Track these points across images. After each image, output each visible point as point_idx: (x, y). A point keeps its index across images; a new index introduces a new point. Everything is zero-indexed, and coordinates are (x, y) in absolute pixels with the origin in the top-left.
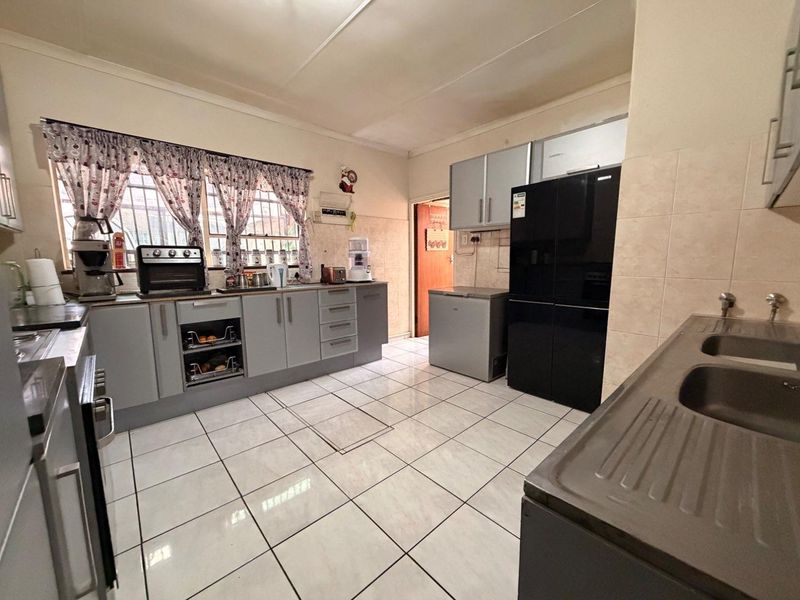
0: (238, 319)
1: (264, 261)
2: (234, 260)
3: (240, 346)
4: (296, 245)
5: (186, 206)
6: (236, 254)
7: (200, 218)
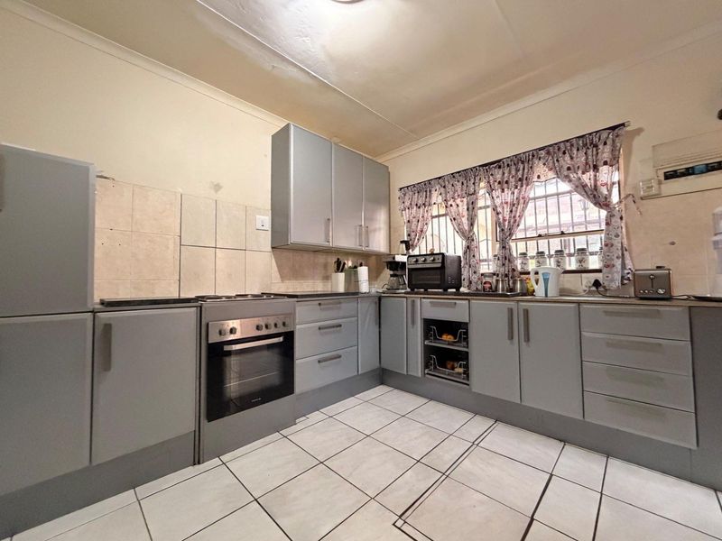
0: (467, 324)
1: (532, 266)
2: (504, 265)
3: (467, 353)
4: (596, 243)
5: (465, 220)
6: (506, 258)
7: (475, 229)
